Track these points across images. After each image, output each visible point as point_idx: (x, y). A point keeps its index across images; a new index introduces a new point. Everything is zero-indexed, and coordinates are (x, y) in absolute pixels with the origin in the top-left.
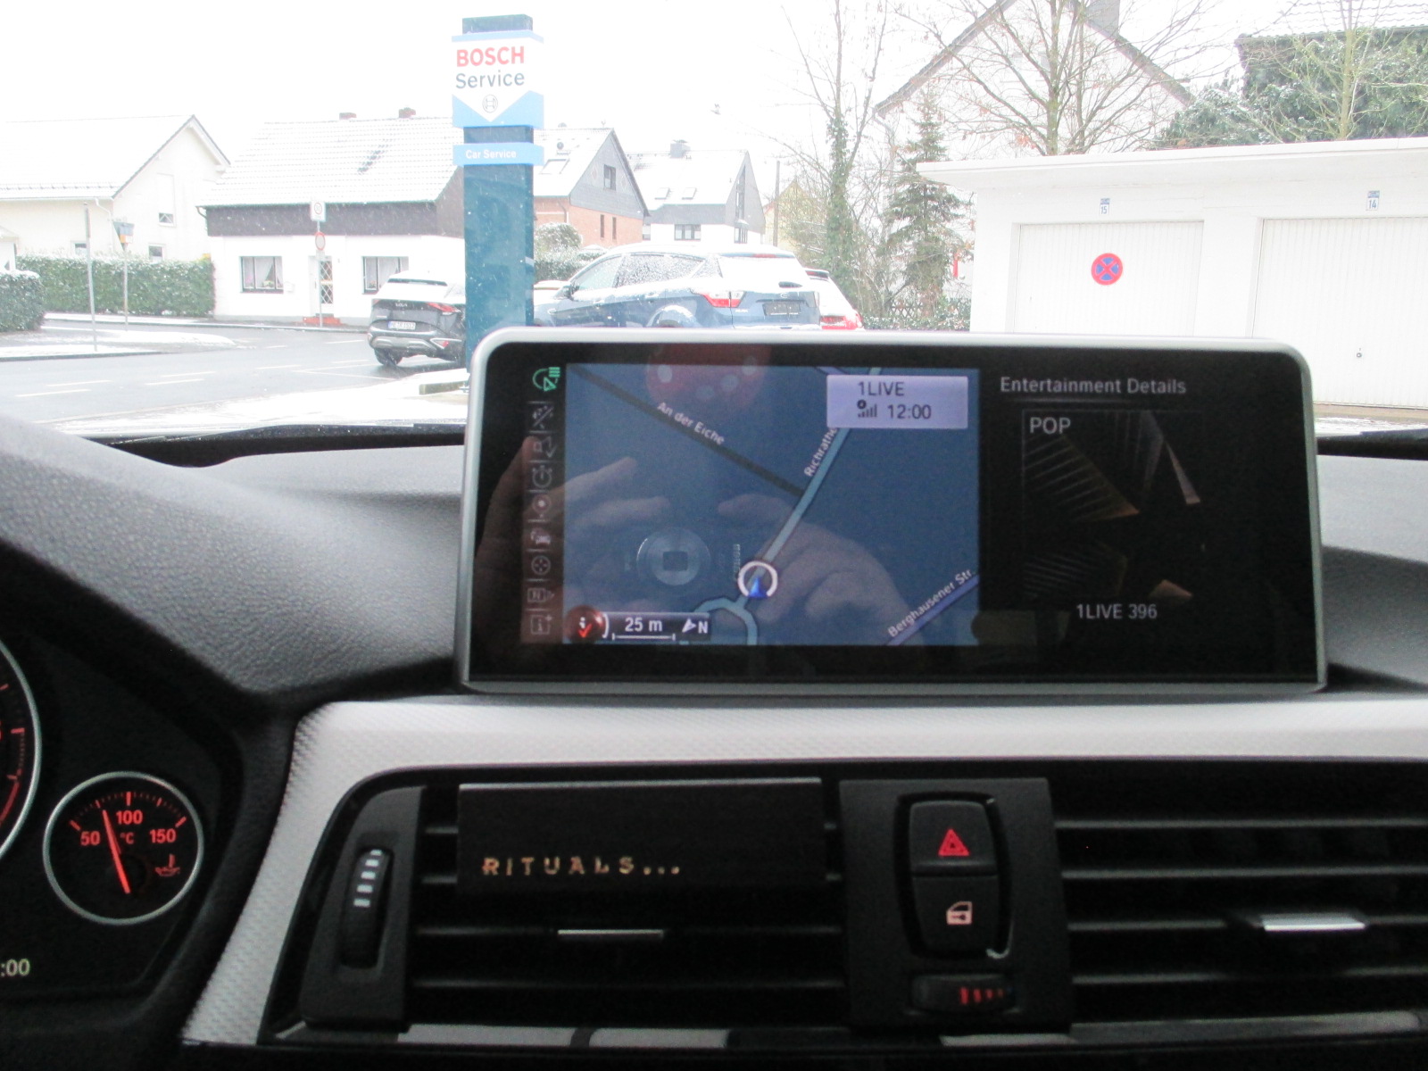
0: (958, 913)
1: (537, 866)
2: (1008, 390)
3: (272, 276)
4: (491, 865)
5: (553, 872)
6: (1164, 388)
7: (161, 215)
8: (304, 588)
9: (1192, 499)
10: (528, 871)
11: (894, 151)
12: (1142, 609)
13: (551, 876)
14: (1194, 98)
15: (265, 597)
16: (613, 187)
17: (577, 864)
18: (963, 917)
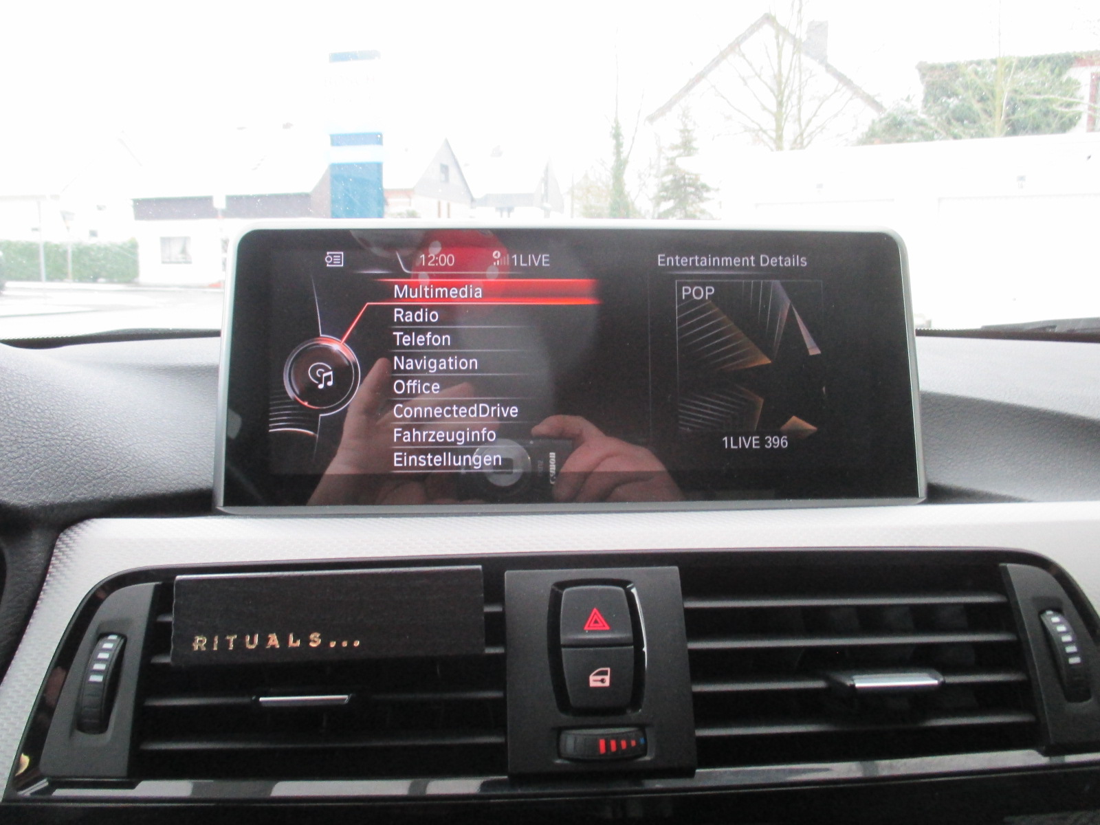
0: (600, 678)
1: (240, 643)
2: (664, 265)
3: (184, 251)
4: (199, 643)
5: (253, 647)
6: (789, 262)
7: (98, 206)
8: (76, 427)
9: (814, 351)
10: (231, 647)
11: (660, 150)
12: (776, 440)
13: (252, 649)
14: (885, 110)
15: (35, 431)
16: (447, 180)
17: (274, 640)
18: (602, 681)
